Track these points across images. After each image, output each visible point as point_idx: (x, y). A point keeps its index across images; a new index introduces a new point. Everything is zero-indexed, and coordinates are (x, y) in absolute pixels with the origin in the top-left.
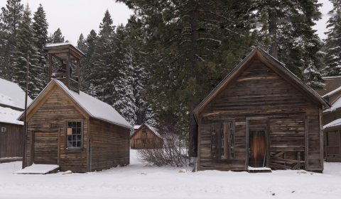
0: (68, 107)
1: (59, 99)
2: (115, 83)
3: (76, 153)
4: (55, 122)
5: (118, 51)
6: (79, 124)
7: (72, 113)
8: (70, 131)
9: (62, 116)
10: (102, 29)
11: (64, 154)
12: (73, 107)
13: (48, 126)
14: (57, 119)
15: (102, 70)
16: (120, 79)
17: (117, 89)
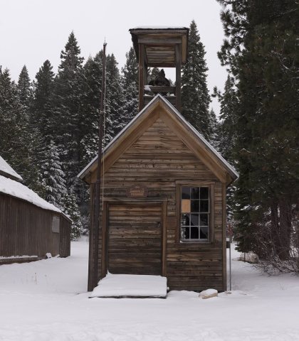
0: (183, 156)
1: (164, 139)
2: (86, 143)
3: (200, 251)
4: (155, 186)
5: (91, 95)
6: (205, 191)
7: (190, 169)
8: (186, 206)
9: (170, 175)
10: (64, 60)
11: (174, 252)
12: (193, 157)
13: (141, 194)
14: (159, 180)
15: (64, 121)
16: (93, 137)
17: (89, 152)
